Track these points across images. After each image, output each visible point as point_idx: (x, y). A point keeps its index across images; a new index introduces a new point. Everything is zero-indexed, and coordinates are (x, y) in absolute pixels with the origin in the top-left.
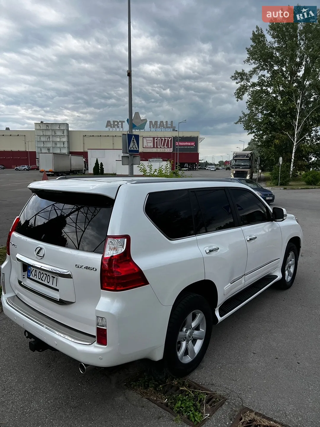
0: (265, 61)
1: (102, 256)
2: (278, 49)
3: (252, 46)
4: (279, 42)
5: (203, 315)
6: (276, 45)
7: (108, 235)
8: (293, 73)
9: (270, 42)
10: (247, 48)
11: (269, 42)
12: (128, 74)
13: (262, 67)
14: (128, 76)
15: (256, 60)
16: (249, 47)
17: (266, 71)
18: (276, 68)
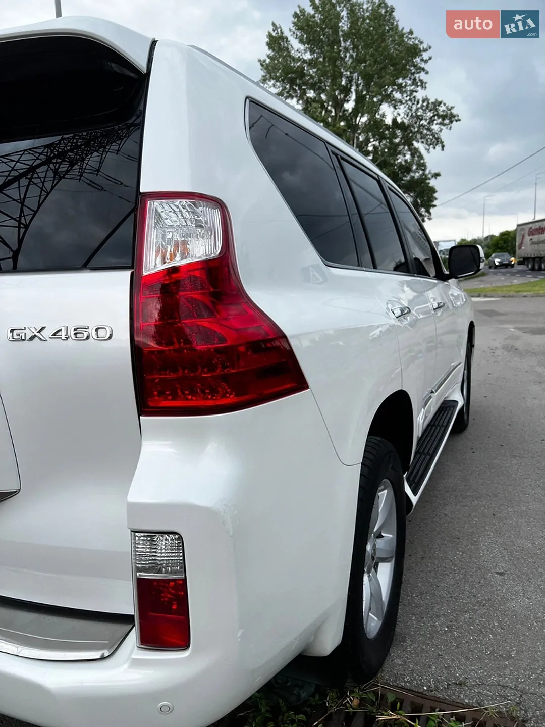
0: (292, 82)
2: (311, 63)
3: (268, 56)
4: (312, 52)
5: (392, 493)
6: (308, 56)
7: (142, 190)
8: (338, 105)
9: (297, 51)
10: (260, 61)
11: (296, 49)
13: (288, 92)
15: (277, 80)
16: (264, 57)
17: (295, 100)
18: (311, 94)
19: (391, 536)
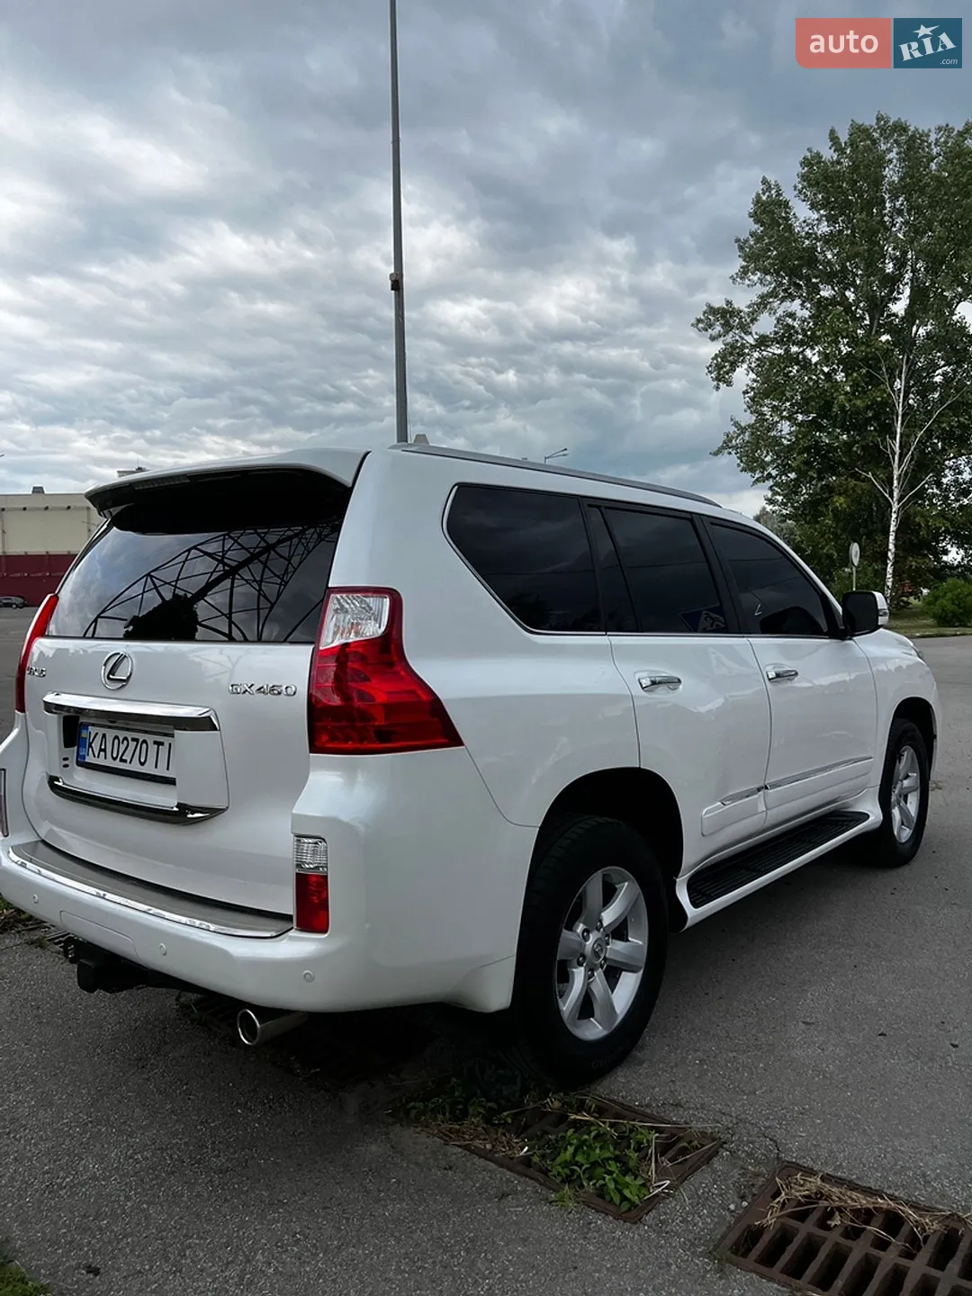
0: (794, 273)
1: (313, 649)
2: (828, 240)
3: (752, 234)
4: (832, 220)
5: (637, 889)
6: (824, 228)
7: (330, 585)
8: (878, 306)
9: (804, 222)
10: (737, 240)
11: (802, 219)
12: (392, 285)
13: (785, 291)
14: (392, 289)
15: (766, 272)
16: (744, 235)
17: (798, 302)
18: (826, 292)
19: (641, 943)
